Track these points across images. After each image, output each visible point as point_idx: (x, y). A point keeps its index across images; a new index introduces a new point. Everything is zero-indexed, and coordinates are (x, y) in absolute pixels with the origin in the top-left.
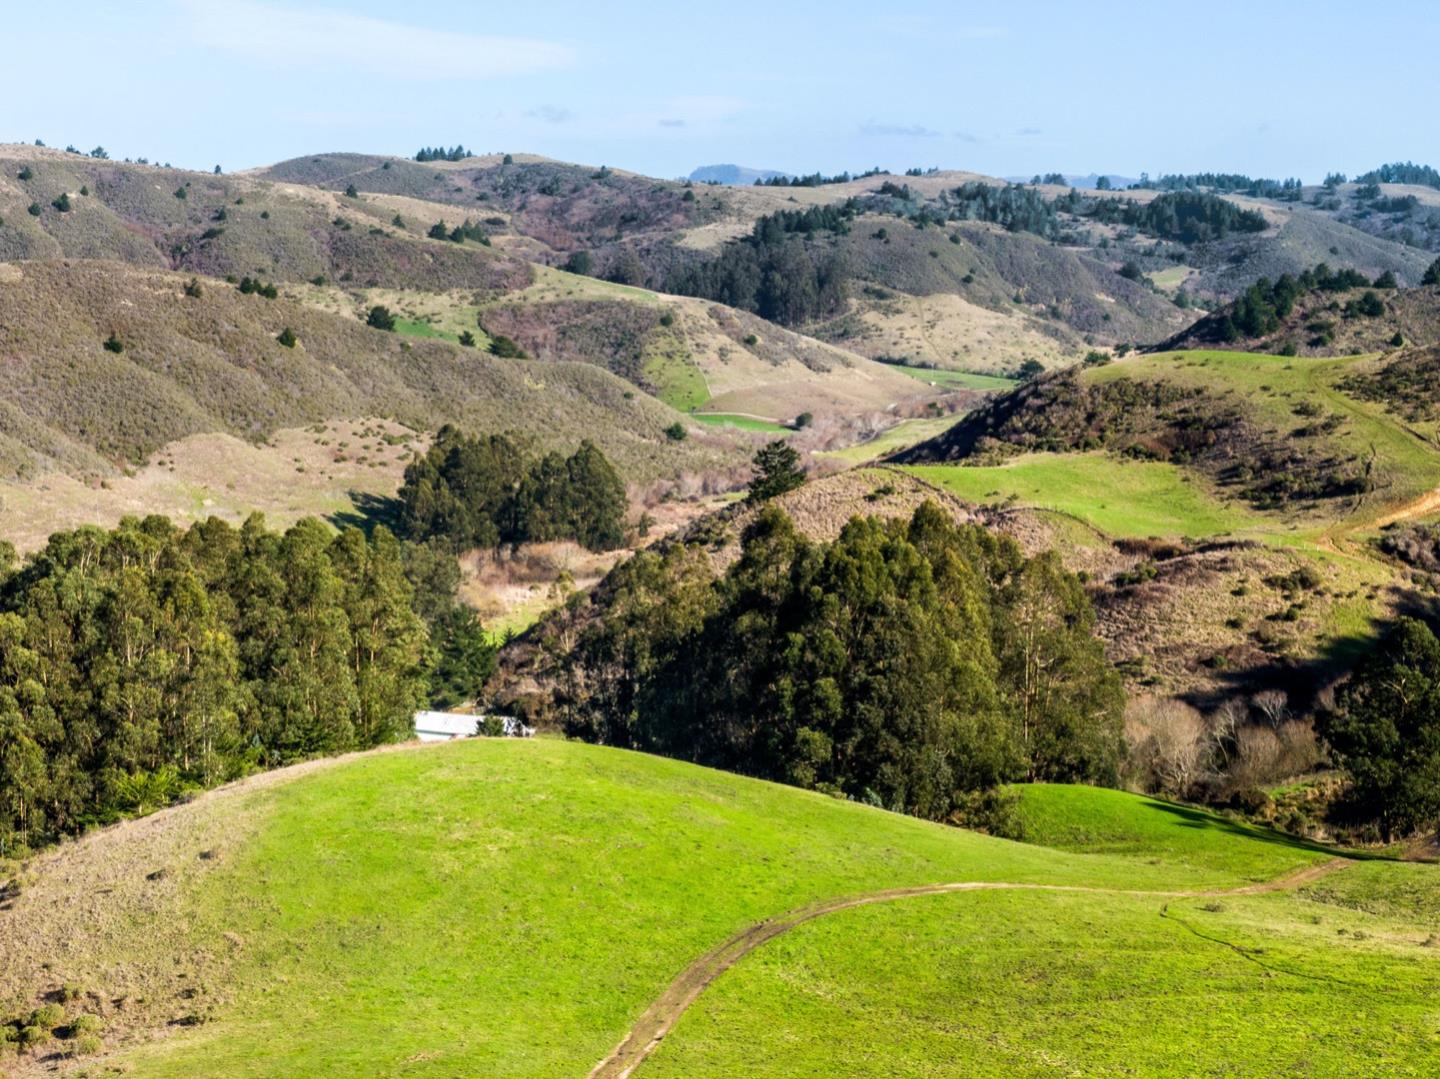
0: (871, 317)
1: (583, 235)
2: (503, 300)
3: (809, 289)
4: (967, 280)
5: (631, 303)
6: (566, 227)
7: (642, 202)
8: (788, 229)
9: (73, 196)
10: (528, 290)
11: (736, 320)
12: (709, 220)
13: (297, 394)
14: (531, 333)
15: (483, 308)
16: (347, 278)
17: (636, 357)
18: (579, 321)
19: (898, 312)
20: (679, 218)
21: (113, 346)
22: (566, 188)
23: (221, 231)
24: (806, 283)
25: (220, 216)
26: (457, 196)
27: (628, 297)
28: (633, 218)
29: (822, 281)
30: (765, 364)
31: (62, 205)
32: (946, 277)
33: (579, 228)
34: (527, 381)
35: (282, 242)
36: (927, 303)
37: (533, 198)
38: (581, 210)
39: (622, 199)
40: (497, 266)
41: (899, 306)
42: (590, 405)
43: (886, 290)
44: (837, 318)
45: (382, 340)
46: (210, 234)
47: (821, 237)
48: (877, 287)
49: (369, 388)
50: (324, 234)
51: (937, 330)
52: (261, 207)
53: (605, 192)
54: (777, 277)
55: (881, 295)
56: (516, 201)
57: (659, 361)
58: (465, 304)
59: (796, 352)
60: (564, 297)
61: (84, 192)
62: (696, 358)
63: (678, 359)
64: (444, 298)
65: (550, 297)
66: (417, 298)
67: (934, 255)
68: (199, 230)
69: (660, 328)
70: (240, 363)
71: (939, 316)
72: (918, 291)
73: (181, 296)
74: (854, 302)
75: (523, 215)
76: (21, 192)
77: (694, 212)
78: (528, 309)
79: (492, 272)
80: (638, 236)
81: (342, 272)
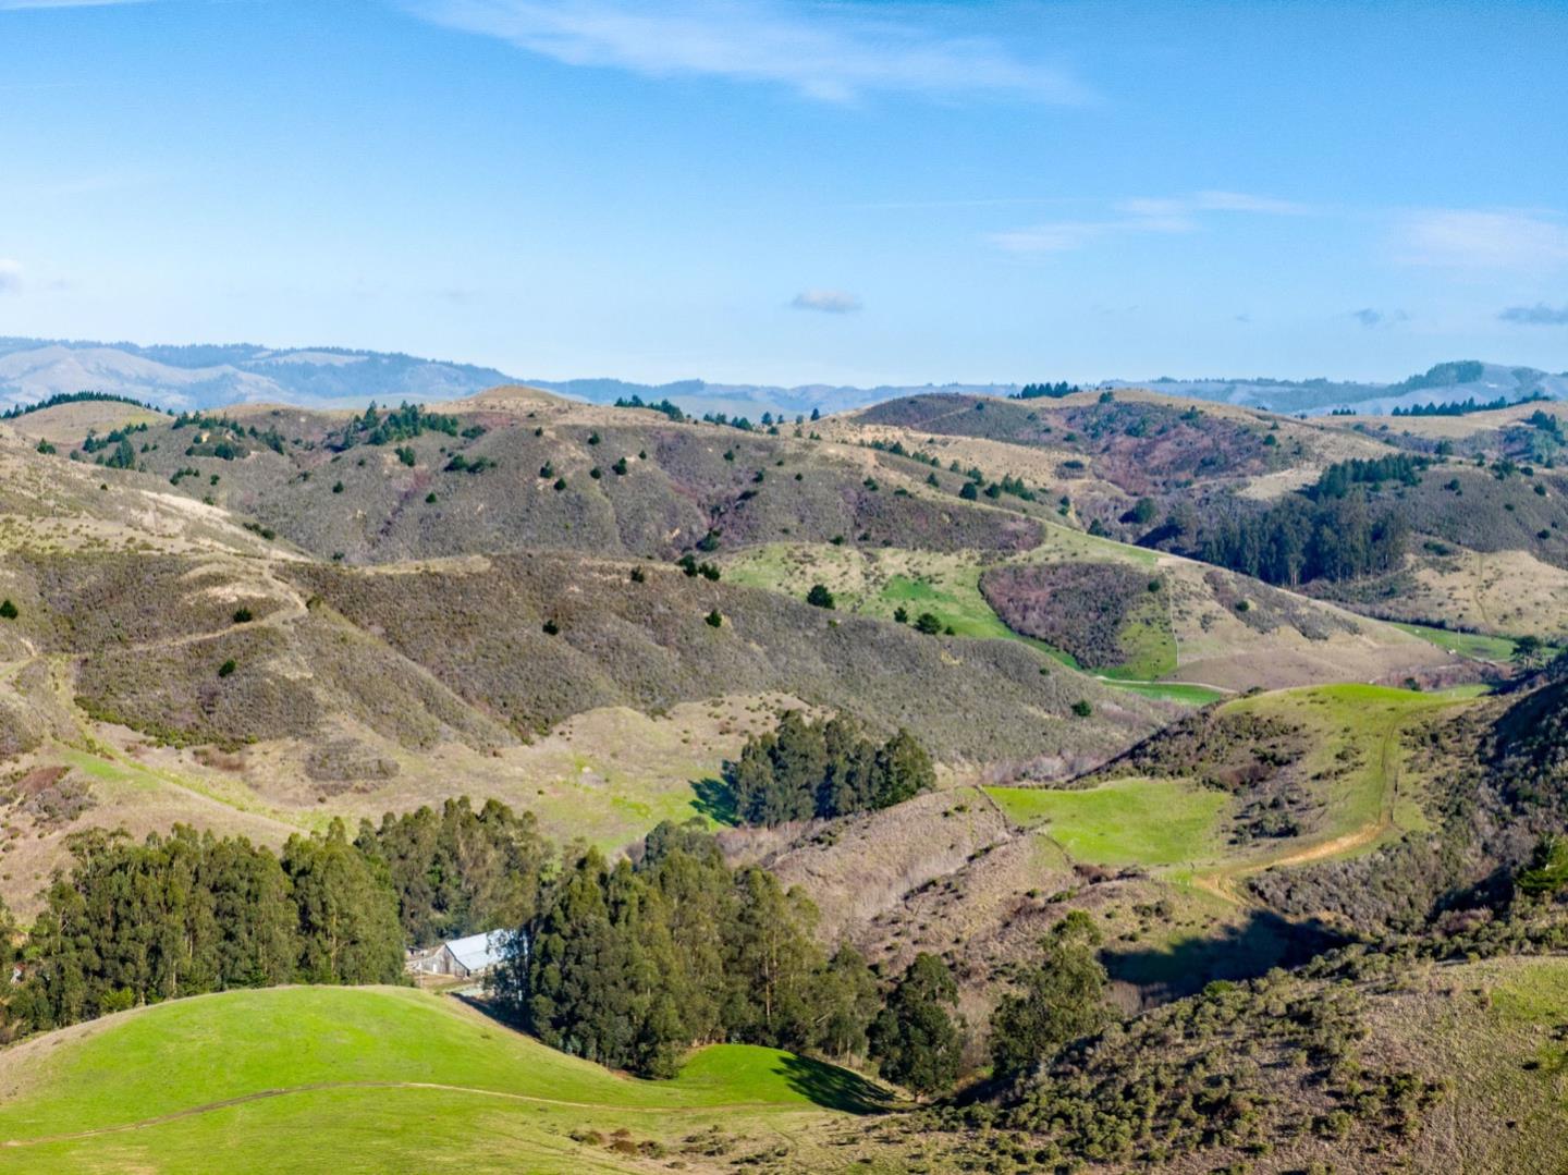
0: (1425, 575)
1: (1158, 479)
2: (1009, 560)
3: (1360, 546)
4: (1544, 535)
5: (1127, 567)
6: (1145, 470)
7: (1225, 445)
8: (1355, 479)
9: (631, 460)
10: (1034, 551)
11: (1233, 586)
12: (1286, 465)
13: (707, 671)
14: (1024, 594)
15: (987, 568)
16: (865, 538)
17: (1116, 623)
18: (1072, 584)
19: (1457, 569)
20: (1256, 463)
21: (551, 629)
22: (1152, 429)
23: (755, 493)
24: (1359, 538)
25: (759, 479)
26: (1045, 437)
27: (1127, 560)
28: (1212, 462)
29: (1377, 534)
30: (1253, 632)
31: (620, 469)
32: (1518, 532)
33: (1157, 471)
34: (945, 657)
35: (810, 503)
36: (1490, 560)
37: (1118, 440)
38: (1164, 452)
39: (1207, 441)
40: (1011, 526)
41: (1460, 563)
42: (1003, 681)
43: (1448, 545)
44: (1389, 575)
45: (814, 617)
46: (746, 496)
47: (1387, 489)
48: (1439, 541)
49: (781, 665)
50: (853, 494)
51: (1493, 591)
52: (799, 468)
53: (1191, 433)
54: (1327, 532)
55: (1441, 551)
56: (1103, 443)
57: (1137, 627)
58: (971, 564)
59: (1292, 619)
60: (1068, 559)
61: (643, 456)
62: (1174, 625)
63: (1156, 626)
64: (952, 559)
65: (1055, 559)
66: (926, 559)
67: (1509, 508)
68: (737, 492)
69: (1146, 594)
70: (663, 642)
71: (1500, 575)
72: (1482, 548)
73: (627, 581)
74: (1411, 558)
75: (1105, 459)
76: (588, 458)
77: (1272, 457)
78: (1030, 571)
79: (1005, 533)
80: (1210, 482)
81: (862, 532)
